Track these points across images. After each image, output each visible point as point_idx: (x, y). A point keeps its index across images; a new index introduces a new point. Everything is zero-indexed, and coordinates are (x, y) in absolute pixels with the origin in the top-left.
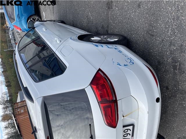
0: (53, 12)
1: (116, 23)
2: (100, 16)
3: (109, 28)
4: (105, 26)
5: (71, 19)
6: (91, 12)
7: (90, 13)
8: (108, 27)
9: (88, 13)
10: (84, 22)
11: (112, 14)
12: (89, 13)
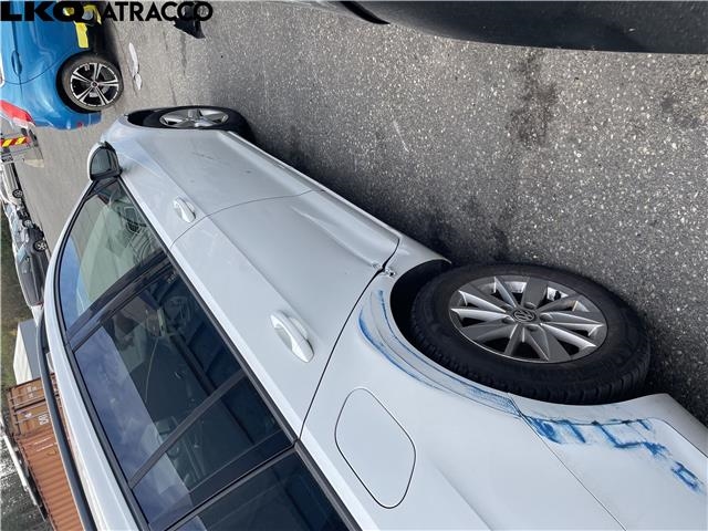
0: (184, 61)
1: (566, 216)
2: (460, 158)
3: (516, 223)
4: (492, 209)
5: (281, 115)
6: (408, 123)
7: (401, 123)
8: (506, 215)
9: (389, 122)
10: (358, 151)
11: (539, 169)
12: (395, 124)
